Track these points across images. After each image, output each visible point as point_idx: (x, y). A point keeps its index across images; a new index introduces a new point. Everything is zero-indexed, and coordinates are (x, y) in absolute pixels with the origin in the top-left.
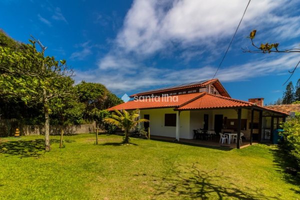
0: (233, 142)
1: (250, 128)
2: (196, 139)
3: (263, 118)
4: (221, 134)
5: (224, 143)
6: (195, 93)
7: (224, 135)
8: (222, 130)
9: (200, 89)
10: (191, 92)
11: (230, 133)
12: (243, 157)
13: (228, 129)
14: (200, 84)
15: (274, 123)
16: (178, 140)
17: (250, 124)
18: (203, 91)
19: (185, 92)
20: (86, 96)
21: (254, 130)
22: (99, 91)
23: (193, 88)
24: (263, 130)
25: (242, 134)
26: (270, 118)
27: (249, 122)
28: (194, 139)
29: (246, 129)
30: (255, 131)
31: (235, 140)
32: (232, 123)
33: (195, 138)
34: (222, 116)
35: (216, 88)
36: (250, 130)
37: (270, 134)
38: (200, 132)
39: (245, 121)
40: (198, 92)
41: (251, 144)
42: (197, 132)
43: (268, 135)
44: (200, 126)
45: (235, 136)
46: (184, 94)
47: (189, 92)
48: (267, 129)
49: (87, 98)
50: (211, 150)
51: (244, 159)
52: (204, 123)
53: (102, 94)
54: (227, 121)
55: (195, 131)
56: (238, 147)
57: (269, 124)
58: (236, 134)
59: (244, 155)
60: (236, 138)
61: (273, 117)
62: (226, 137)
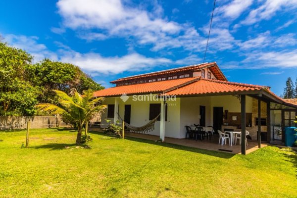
0: (236, 143)
1: (257, 124)
2: (189, 139)
3: (271, 111)
4: (220, 133)
5: (224, 145)
6: (187, 77)
7: (224, 134)
8: (223, 127)
9: (194, 73)
10: (183, 76)
11: (232, 130)
12: (252, 170)
13: (229, 125)
14: (194, 67)
15: (285, 118)
16: (163, 140)
17: (257, 119)
18: (197, 75)
19: (176, 77)
20: (47, 78)
21: (261, 127)
22: (68, 72)
23: (185, 71)
24: (272, 127)
25: (247, 133)
26: (280, 112)
27: (255, 116)
28: (186, 138)
29: (251, 126)
30: (263, 129)
31: (238, 140)
32: (234, 118)
33: (188, 137)
34: (222, 108)
35: (214, 74)
36: (257, 127)
37: (280, 133)
38: (194, 128)
39: (250, 115)
40: (191, 76)
41: (259, 147)
42: (189, 129)
43: (278, 134)
44: (194, 120)
45: (239, 136)
46: (175, 79)
47: (181, 77)
48: (277, 126)
49: (48, 80)
50: (205, 157)
51: (255, 174)
52: (199, 117)
53: (72, 77)
54: (228, 115)
55: (187, 127)
56: (243, 153)
57: (278, 120)
58: (241, 133)
59: (252, 167)
60: (240, 138)
61: (283, 111)
62: (226, 136)
